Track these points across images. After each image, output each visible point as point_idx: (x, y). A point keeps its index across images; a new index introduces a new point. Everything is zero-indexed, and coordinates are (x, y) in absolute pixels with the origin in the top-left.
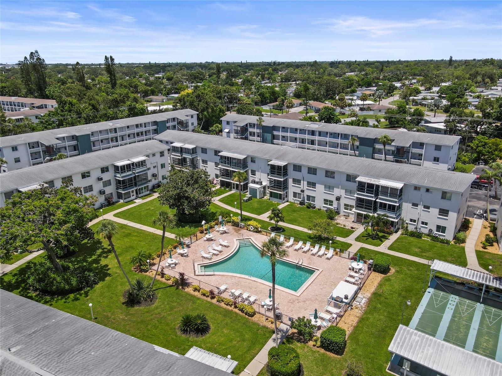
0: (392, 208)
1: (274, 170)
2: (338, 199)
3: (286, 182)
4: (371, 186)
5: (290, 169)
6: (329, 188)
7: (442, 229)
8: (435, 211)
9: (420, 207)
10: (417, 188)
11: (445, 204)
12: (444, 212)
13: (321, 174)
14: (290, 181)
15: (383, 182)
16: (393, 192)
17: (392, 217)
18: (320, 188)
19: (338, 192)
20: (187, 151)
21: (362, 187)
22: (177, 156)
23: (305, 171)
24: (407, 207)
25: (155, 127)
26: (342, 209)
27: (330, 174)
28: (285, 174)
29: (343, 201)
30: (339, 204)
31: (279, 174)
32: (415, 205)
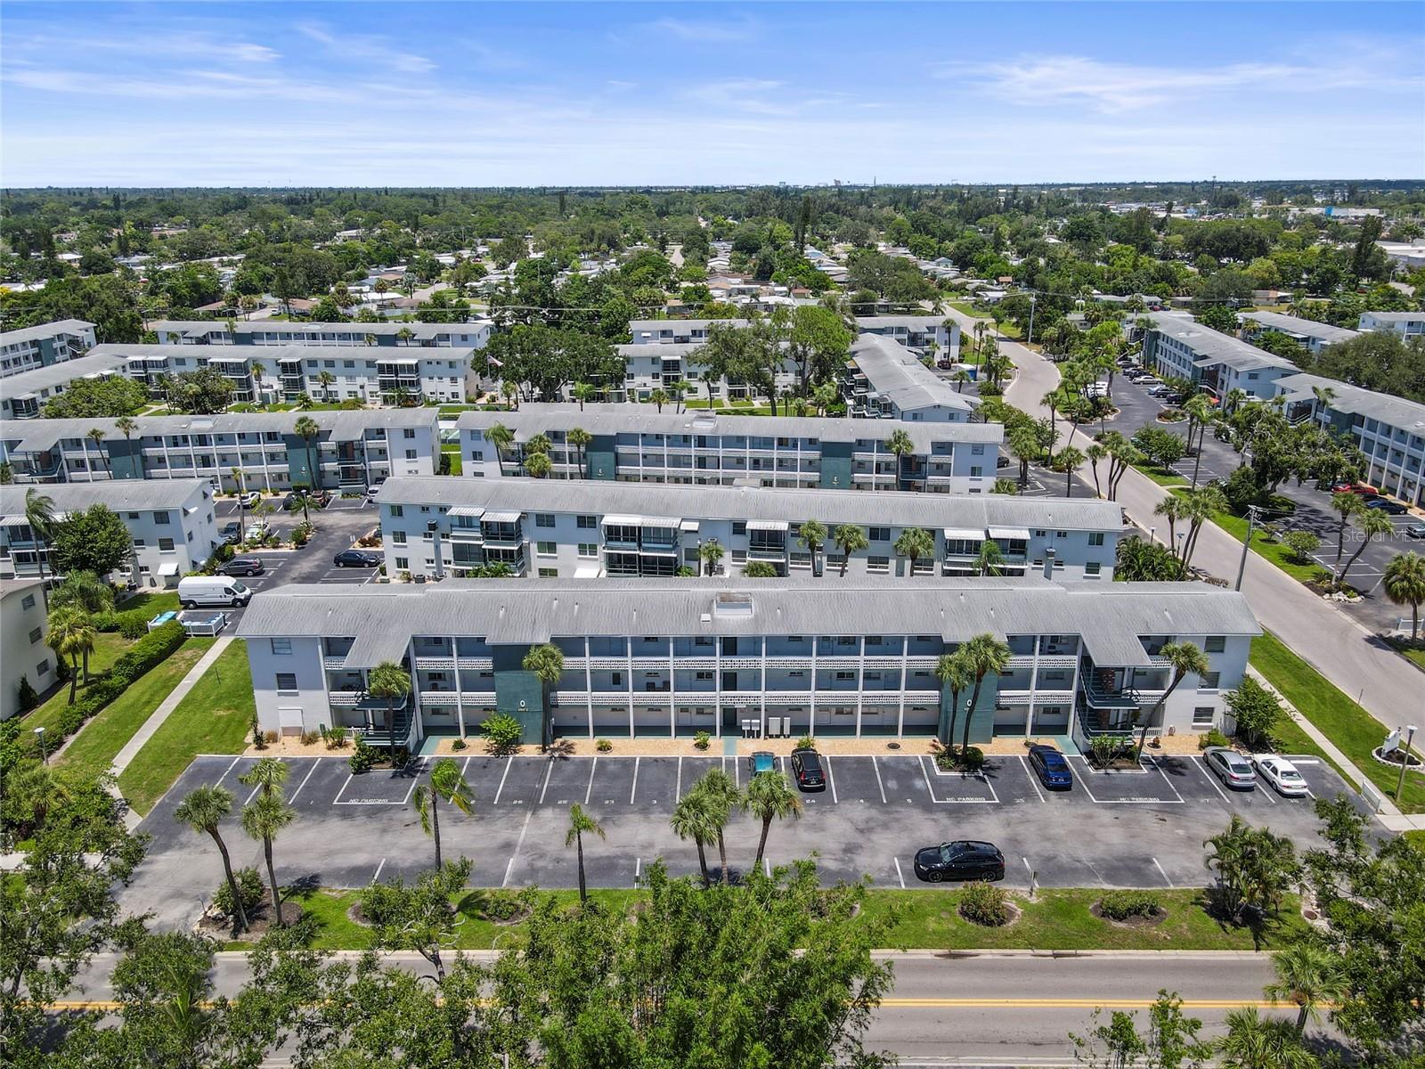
0: (412, 384)
1: (286, 368)
2: (362, 387)
3: (301, 379)
4: (389, 366)
5: (305, 366)
6: (351, 378)
7: (455, 395)
8: (447, 380)
9: (436, 379)
10: (430, 363)
11: (453, 372)
12: (454, 380)
13: (340, 366)
14: (307, 379)
15: (400, 362)
16: (410, 368)
17: (413, 391)
18: (341, 380)
19: (361, 380)
20: (155, 364)
21: (382, 369)
22: (140, 372)
23: (321, 365)
24: (425, 381)
25: (36, 350)
26: (368, 398)
27: (349, 364)
28: (300, 372)
29: (368, 389)
30: (364, 393)
31: (293, 371)
32: (431, 378)
